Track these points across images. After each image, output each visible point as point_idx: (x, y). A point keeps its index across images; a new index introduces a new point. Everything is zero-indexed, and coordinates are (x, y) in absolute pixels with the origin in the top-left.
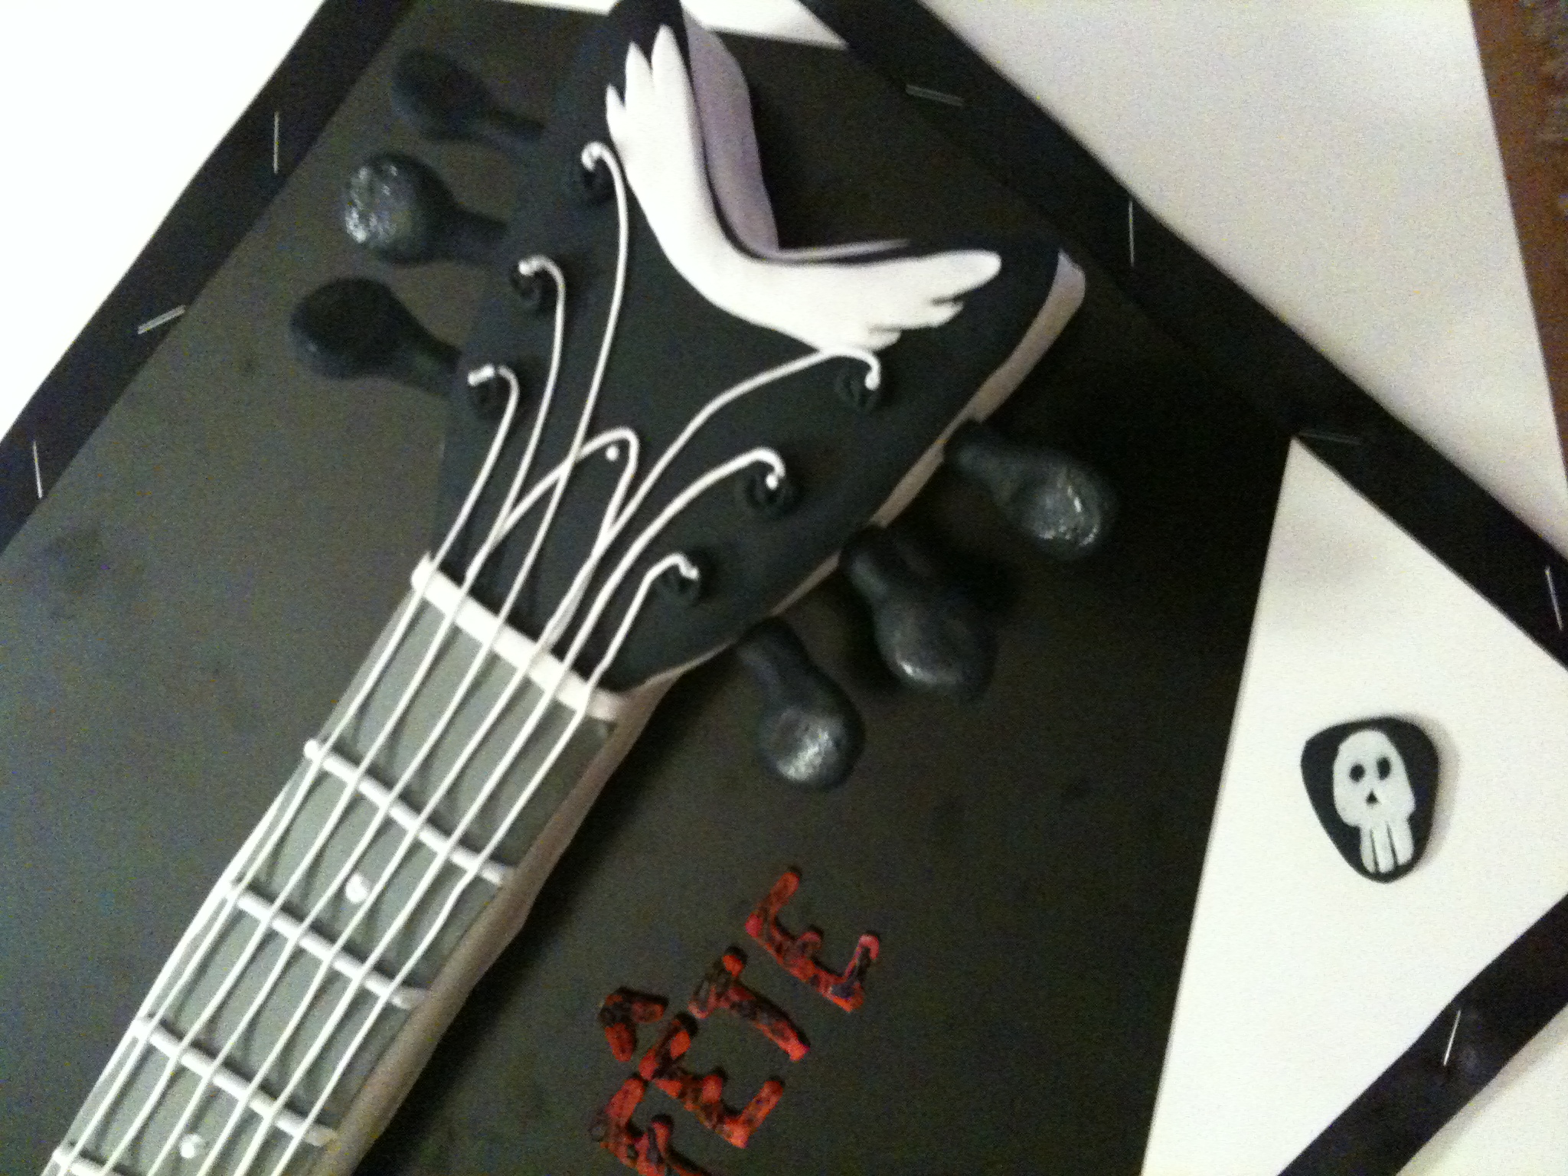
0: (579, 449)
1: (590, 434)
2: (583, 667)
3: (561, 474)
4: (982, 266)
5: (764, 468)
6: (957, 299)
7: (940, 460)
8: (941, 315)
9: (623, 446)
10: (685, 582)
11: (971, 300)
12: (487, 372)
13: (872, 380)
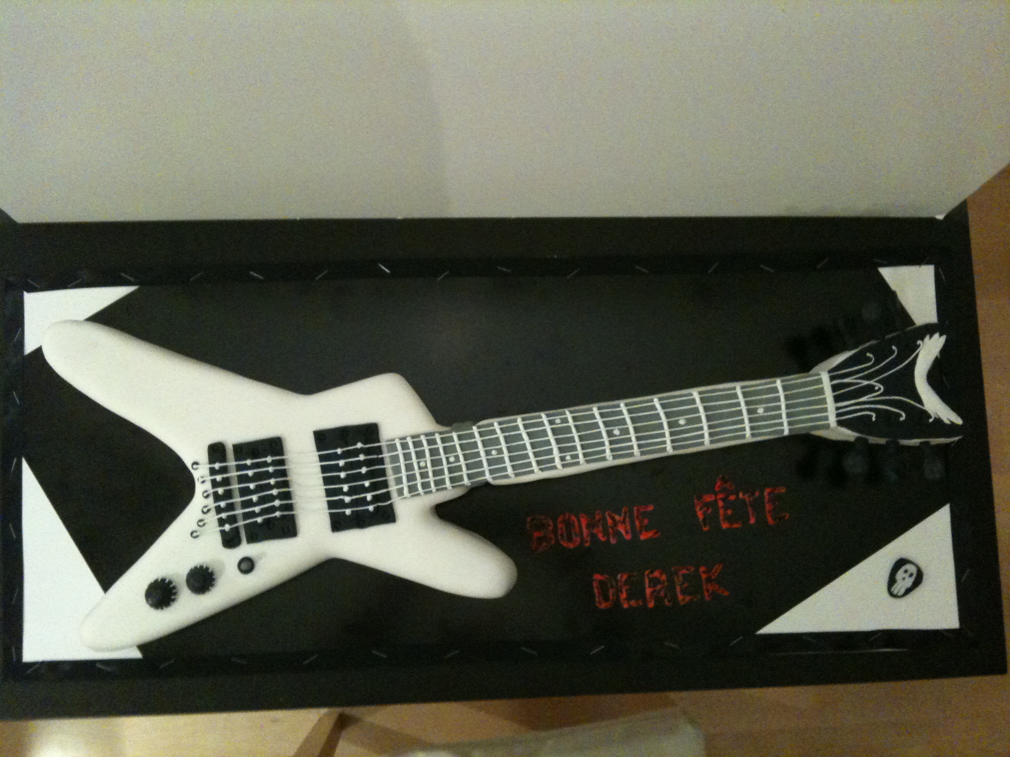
0: (872, 382)
1: (876, 382)
2: (838, 415)
3: (866, 383)
4: (959, 421)
5: (901, 416)
6: (950, 421)
7: (918, 444)
8: (947, 422)
9: (880, 389)
10: (871, 420)
11: (953, 424)
12: (871, 356)
13: (931, 420)
